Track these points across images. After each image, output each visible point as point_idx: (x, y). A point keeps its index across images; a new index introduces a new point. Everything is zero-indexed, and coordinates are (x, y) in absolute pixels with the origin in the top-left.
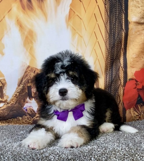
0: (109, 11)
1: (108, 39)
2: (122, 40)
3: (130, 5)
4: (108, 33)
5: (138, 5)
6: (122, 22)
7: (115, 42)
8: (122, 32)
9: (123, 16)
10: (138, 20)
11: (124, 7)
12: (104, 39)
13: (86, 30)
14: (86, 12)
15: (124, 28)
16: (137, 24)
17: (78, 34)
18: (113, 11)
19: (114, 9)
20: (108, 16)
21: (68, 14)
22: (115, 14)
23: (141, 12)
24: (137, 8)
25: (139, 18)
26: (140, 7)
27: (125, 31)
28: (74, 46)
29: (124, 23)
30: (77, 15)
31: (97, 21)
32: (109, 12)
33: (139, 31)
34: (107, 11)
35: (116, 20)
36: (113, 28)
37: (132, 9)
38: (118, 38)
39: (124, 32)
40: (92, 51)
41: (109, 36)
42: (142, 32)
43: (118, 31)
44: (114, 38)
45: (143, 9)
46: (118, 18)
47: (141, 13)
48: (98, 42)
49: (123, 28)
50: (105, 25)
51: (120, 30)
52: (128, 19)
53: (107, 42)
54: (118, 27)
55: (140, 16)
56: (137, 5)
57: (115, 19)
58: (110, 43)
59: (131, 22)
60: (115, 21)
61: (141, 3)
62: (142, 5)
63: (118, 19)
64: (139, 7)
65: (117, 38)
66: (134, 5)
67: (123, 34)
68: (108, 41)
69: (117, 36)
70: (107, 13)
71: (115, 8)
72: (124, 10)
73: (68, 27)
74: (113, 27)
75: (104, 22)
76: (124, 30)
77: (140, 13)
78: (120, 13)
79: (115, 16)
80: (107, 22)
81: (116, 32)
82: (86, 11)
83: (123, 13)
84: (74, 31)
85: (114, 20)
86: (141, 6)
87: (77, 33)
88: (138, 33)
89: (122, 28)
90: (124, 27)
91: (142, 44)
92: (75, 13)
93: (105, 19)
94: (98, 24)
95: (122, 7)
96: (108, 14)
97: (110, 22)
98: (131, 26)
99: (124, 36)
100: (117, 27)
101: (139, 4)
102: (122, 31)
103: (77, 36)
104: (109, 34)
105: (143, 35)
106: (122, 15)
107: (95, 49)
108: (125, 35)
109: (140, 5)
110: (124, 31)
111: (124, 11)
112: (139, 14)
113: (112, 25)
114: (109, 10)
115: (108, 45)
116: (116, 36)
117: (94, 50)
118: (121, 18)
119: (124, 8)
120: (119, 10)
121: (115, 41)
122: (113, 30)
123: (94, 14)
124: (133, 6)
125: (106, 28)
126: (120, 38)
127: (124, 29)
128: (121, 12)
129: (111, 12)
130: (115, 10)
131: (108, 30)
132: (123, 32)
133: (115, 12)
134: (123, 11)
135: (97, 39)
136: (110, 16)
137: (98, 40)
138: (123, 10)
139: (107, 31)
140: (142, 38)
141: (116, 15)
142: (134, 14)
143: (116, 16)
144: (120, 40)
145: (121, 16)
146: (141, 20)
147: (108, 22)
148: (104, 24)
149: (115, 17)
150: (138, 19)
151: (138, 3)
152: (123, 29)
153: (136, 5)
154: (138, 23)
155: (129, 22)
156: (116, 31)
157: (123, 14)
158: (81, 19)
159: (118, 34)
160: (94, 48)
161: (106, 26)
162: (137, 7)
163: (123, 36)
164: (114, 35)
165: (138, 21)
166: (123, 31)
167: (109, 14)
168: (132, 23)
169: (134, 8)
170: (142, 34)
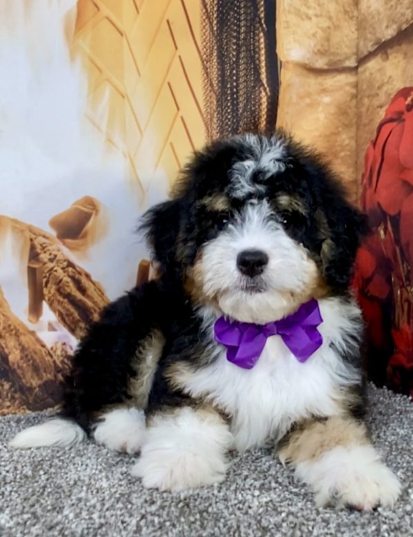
0: (217, 17)
1: (214, 111)
2: (259, 119)
3: (282, 8)
4: (215, 93)
5: (306, 11)
6: (259, 59)
7: (239, 123)
8: (261, 92)
9: (262, 40)
10: (308, 59)
11: (265, 10)
12: (203, 110)
13: (139, 74)
14: (141, 11)
15: (265, 81)
16: (305, 72)
17: (111, 83)
18: (229, 20)
19: (232, 13)
20: (213, 34)
21: (75, 10)
22: (235, 31)
23: (316, 32)
24: (303, 20)
25: (309, 52)
26: (314, 19)
27: (270, 91)
28: (98, 128)
29: (263, 64)
30: (108, 18)
31: (176, 48)
32: (215, 22)
33: (309, 95)
34: (208, 17)
35: (239, 53)
36: (232, 78)
37: (287, 22)
38: (247, 112)
39: (267, 94)
40: (163, 148)
41: (217, 102)
42: (319, 99)
43: (246, 87)
44: (233, 111)
45: (320, 25)
46: (246, 46)
47: (316, 37)
48: (182, 118)
49: (261, 81)
50: (203, 62)
51: (254, 87)
52: (277, 51)
53: (211, 120)
54: (246, 75)
55: (312, 45)
56: (303, 9)
57: (235, 47)
58: (221, 127)
59: (288, 62)
60: (235, 53)
61: (313, 5)
62: (319, 13)
63: (243, 48)
64: (310, 19)
65: (244, 111)
66: (295, 8)
67: (264, 100)
68: (215, 120)
69: (246, 106)
70: (211, 23)
71: (236, 12)
72: (263, 21)
73: (72, 58)
74: (231, 75)
75: (199, 52)
76: (266, 86)
77: (314, 35)
78: (251, 30)
79: (234, 37)
80: (211, 54)
81: (241, 93)
82: (138, 6)
83: (260, 29)
84: (98, 73)
85: (234, 50)
86: (316, 16)
87: (108, 80)
88: (308, 101)
89: (258, 80)
90: (267, 76)
91: (320, 136)
92: (101, 10)
93: (205, 43)
94: (180, 57)
95: (257, 9)
96: (213, 27)
97: (221, 57)
98: (286, 76)
99: (267, 106)
100: (242, 74)
101: (309, 8)
102: (259, 88)
103: (107, 91)
104: (217, 96)
105: (320, 109)
106: (258, 35)
107: (171, 145)
108: (269, 104)
109: (311, 12)
110: (265, 90)
111: (264, 26)
112: (309, 37)
113: (227, 67)
114: (215, 15)
115: (214, 132)
116: (241, 105)
117: (168, 147)
118: (254, 45)
119: (262, 15)
120: (249, 18)
121: (237, 120)
122: (232, 84)
123: (168, 22)
124: (289, 12)
125: (207, 74)
126: (254, 111)
127: (267, 82)
128: (254, 27)
129: (222, 21)
130: (235, 18)
131: (215, 82)
132: (263, 94)
133: (235, 25)
134: (261, 25)
135: (178, 109)
136: (218, 35)
137: (180, 114)
138: (260, 19)
139: (211, 85)
140: (318, 119)
141: (239, 33)
142: (294, 38)
143: (238, 39)
144: (254, 119)
145: (254, 39)
146: (317, 61)
147: (215, 54)
148: (202, 59)
149: (235, 41)
150: (308, 56)
151: (305, 5)
152: (263, 85)
153: (299, 10)
154: (308, 66)
155: (281, 62)
156: (241, 86)
157: (262, 34)
158: (122, 35)
159: (248, 99)
160: (170, 140)
161: (205, 68)
162: (304, 17)
163: (264, 106)
164: (233, 99)
165: (307, 62)
166: (262, 89)
167: (215, 29)
168: (291, 66)
169: (292, 19)
170: (319, 104)
